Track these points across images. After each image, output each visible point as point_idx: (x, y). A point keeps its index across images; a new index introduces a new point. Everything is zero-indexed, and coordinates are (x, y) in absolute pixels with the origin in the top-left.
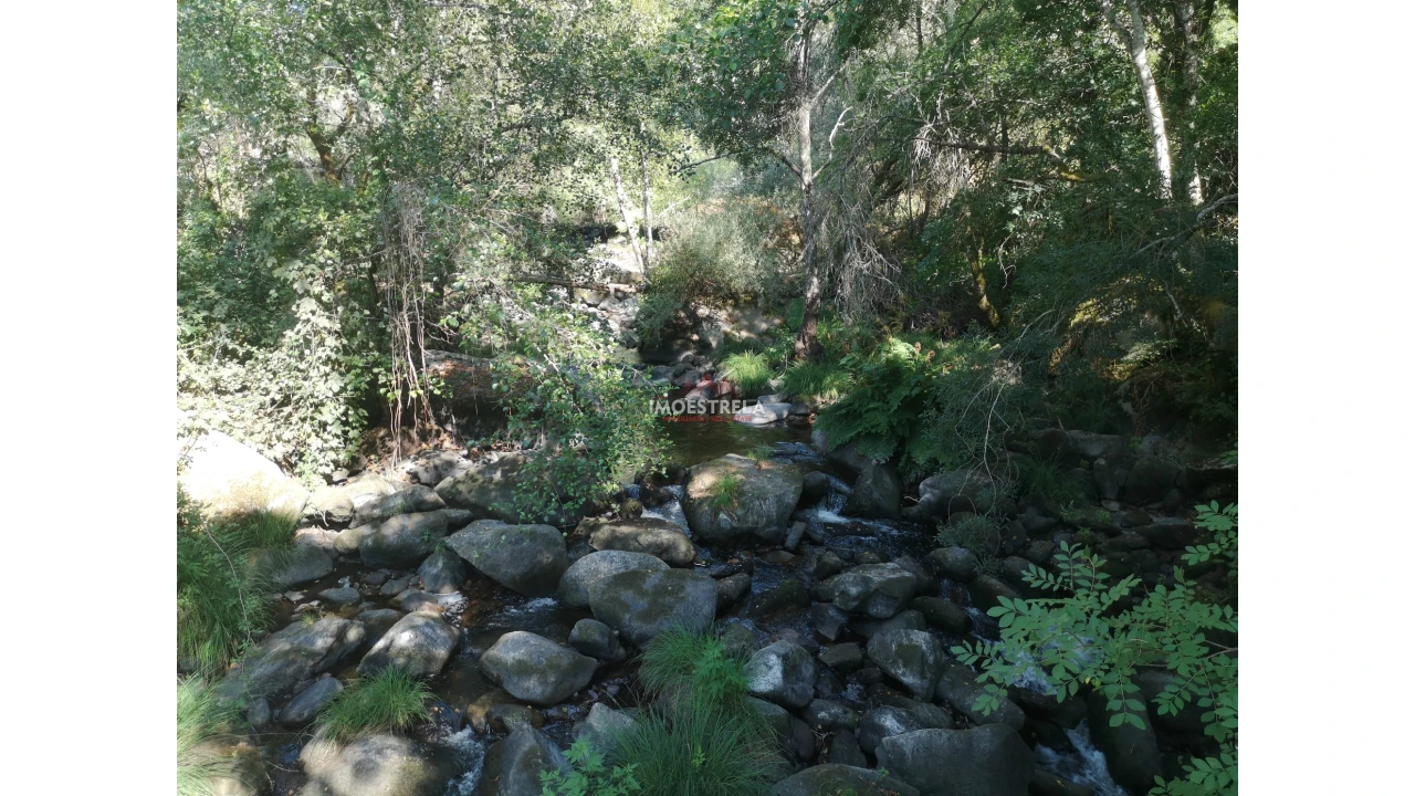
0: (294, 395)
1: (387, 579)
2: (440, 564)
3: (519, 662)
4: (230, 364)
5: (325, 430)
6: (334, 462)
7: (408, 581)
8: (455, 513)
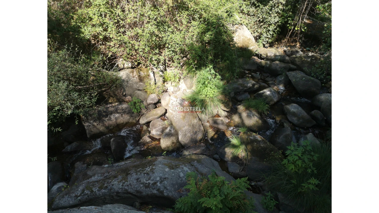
0: (265, 20)
1: (268, 76)
2: (283, 78)
3: (294, 112)
4: (253, 8)
5: (268, 32)
6: (267, 41)
7: (273, 79)
8: (292, 66)
